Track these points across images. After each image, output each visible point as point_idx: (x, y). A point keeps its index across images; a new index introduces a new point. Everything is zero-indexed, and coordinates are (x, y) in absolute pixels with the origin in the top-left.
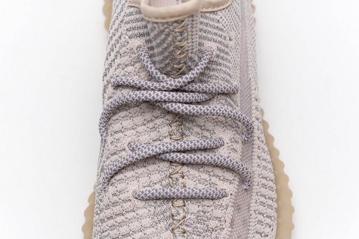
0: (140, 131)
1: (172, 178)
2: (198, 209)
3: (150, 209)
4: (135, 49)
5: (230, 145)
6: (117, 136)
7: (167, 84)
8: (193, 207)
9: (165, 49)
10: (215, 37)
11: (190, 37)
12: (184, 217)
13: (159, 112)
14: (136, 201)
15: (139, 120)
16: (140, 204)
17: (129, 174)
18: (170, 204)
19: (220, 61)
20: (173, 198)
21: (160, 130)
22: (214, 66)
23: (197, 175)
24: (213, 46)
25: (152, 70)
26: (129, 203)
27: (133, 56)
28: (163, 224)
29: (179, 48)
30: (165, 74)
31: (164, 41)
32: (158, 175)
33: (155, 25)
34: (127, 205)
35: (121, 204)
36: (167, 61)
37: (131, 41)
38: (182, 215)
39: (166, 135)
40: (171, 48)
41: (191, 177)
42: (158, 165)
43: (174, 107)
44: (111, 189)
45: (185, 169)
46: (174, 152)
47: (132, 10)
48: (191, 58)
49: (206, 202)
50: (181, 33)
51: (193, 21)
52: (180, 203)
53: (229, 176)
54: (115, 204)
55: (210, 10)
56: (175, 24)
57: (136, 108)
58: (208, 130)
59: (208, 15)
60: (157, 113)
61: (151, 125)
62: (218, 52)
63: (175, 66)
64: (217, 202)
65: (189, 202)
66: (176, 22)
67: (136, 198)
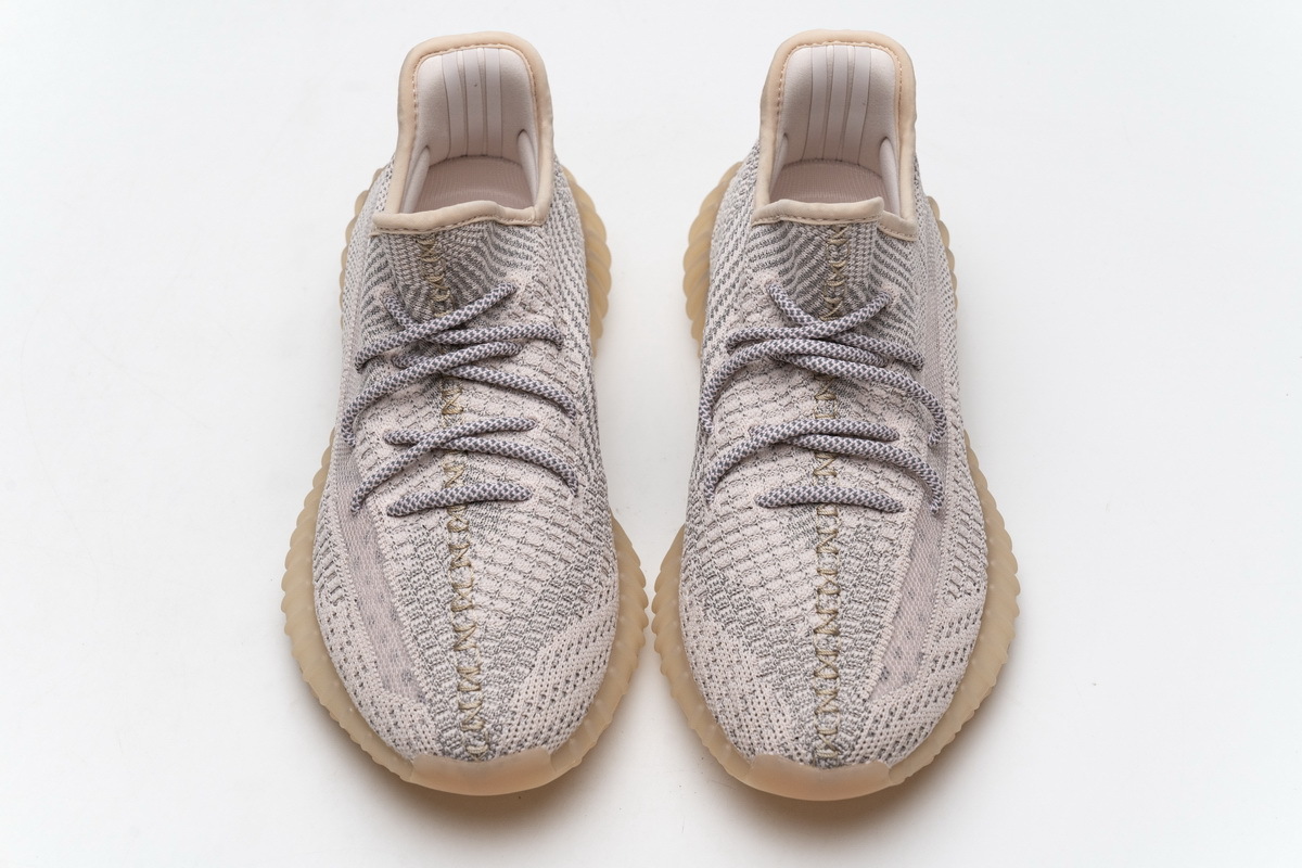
0: (767, 409)
1: (817, 476)
2: (858, 523)
3: (783, 521)
4: (762, 285)
5: (908, 439)
6: (730, 419)
7: (816, 327)
8: (850, 519)
9: (814, 269)
10: (900, 279)
11: (852, 257)
12: (836, 532)
13: (800, 377)
14: (760, 509)
15: (767, 394)
16: (766, 513)
17: (748, 471)
18: (814, 513)
19: (901, 316)
20: (820, 503)
21: (800, 406)
22: (891, 322)
23: (857, 475)
24: (896, 291)
25: (792, 308)
26: (749, 512)
27: (760, 297)
28: (803, 541)
29: (834, 270)
30: (811, 314)
31: (812, 254)
32: (795, 473)
33: (801, 229)
34: (745, 517)
35: (736, 515)
36: (816, 290)
37: (756, 276)
38: (832, 528)
39: (809, 413)
40: (822, 268)
41: (847, 476)
42: (795, 458)
43: (824, 363)
44: (719, 498)
45: (837, 464)
46: (821, 434)
47: (758, 230)
48: (852, 292)
49: (870, 514)
50: (839, 247)
51: (859, 233)
52: (829, 510)
53: (906, 483)
54: (725, 517)
55: (899, 236)
56: (830, 232)
57: (764, 377)
58: (873, 414)
59: (895, 242)
60: (797, 378)
61: (785, 401)
62: (901, 303)
63: (828, 299)
64: (888, 517)
65: (843, 511)
66: (831, 227)
67: (761, 505)
